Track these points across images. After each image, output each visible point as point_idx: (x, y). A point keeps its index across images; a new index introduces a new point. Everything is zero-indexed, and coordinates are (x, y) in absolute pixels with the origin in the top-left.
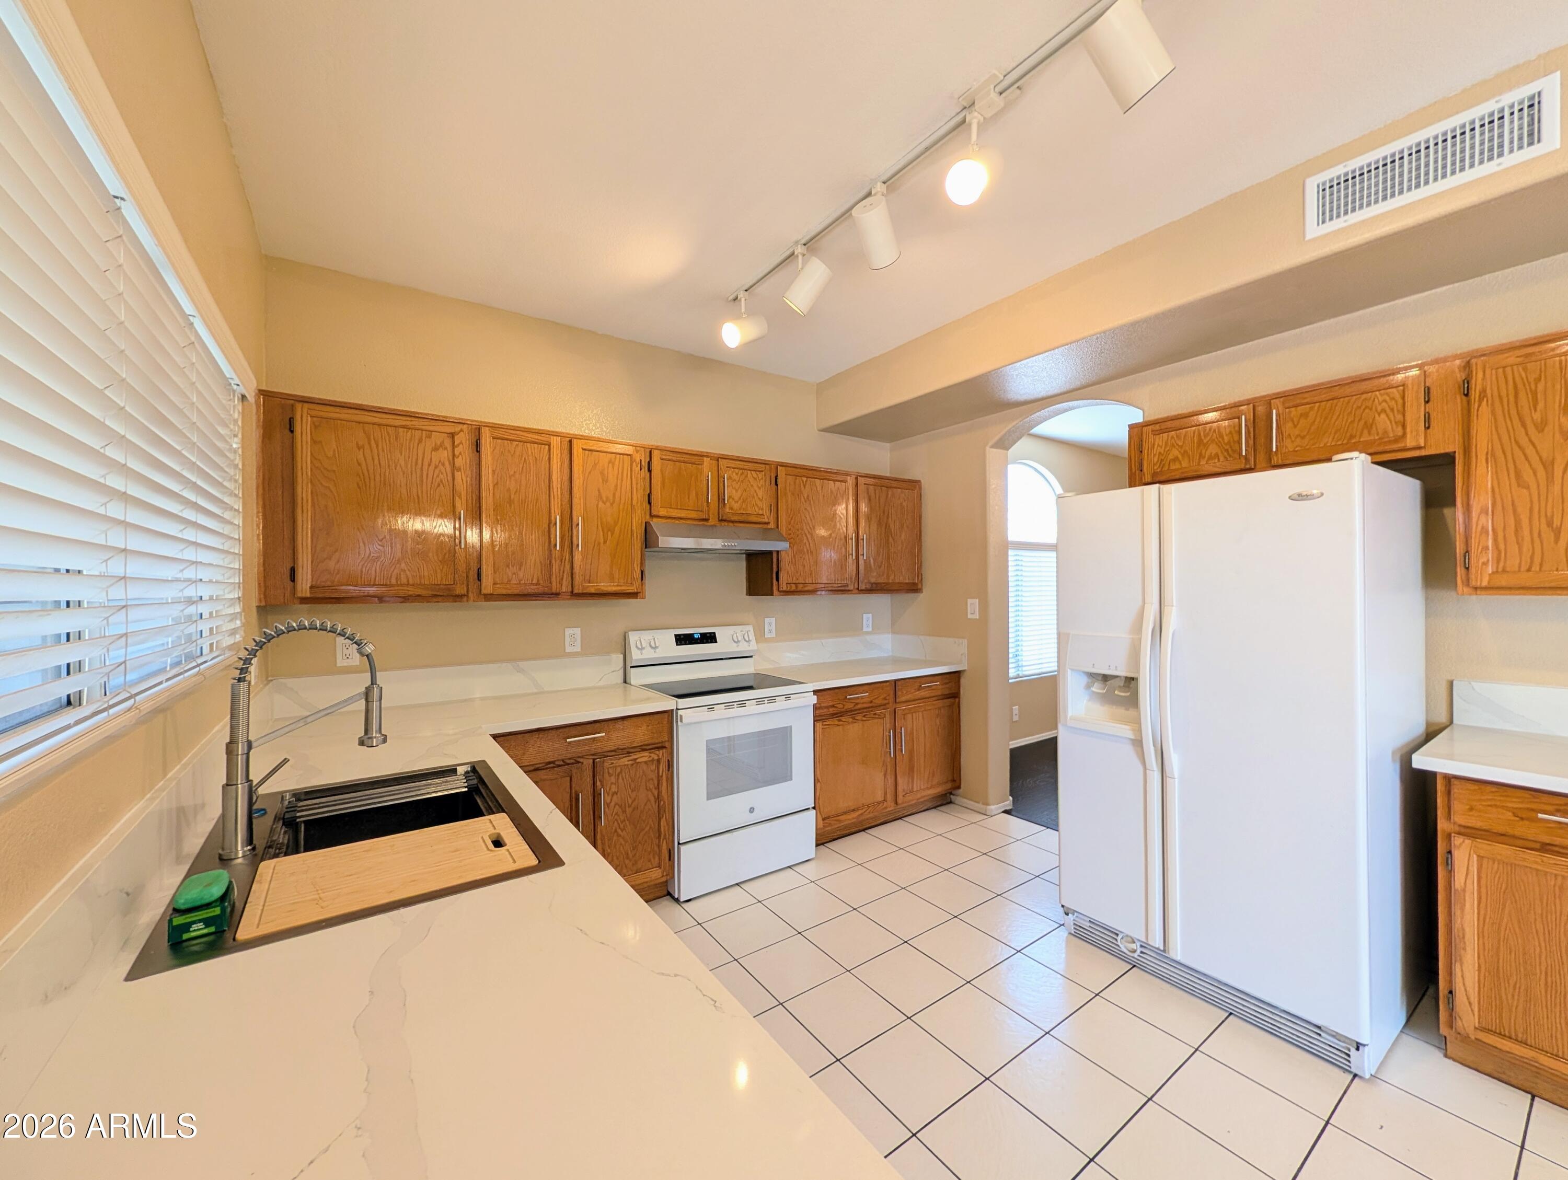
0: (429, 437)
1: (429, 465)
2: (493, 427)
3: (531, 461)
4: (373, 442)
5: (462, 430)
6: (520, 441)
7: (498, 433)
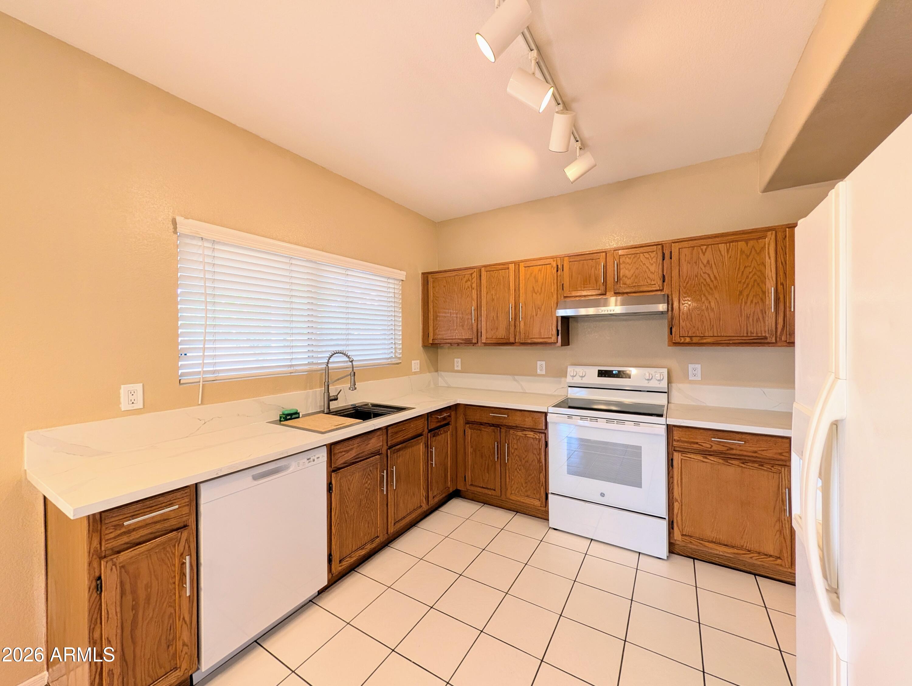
0: (464, 277)
1: (464, 289)
2: (485, 266)
3: (501, 279)
4: (448, 283)
5: (475, 272)
6: (497, 270)
7: (488, 268)
